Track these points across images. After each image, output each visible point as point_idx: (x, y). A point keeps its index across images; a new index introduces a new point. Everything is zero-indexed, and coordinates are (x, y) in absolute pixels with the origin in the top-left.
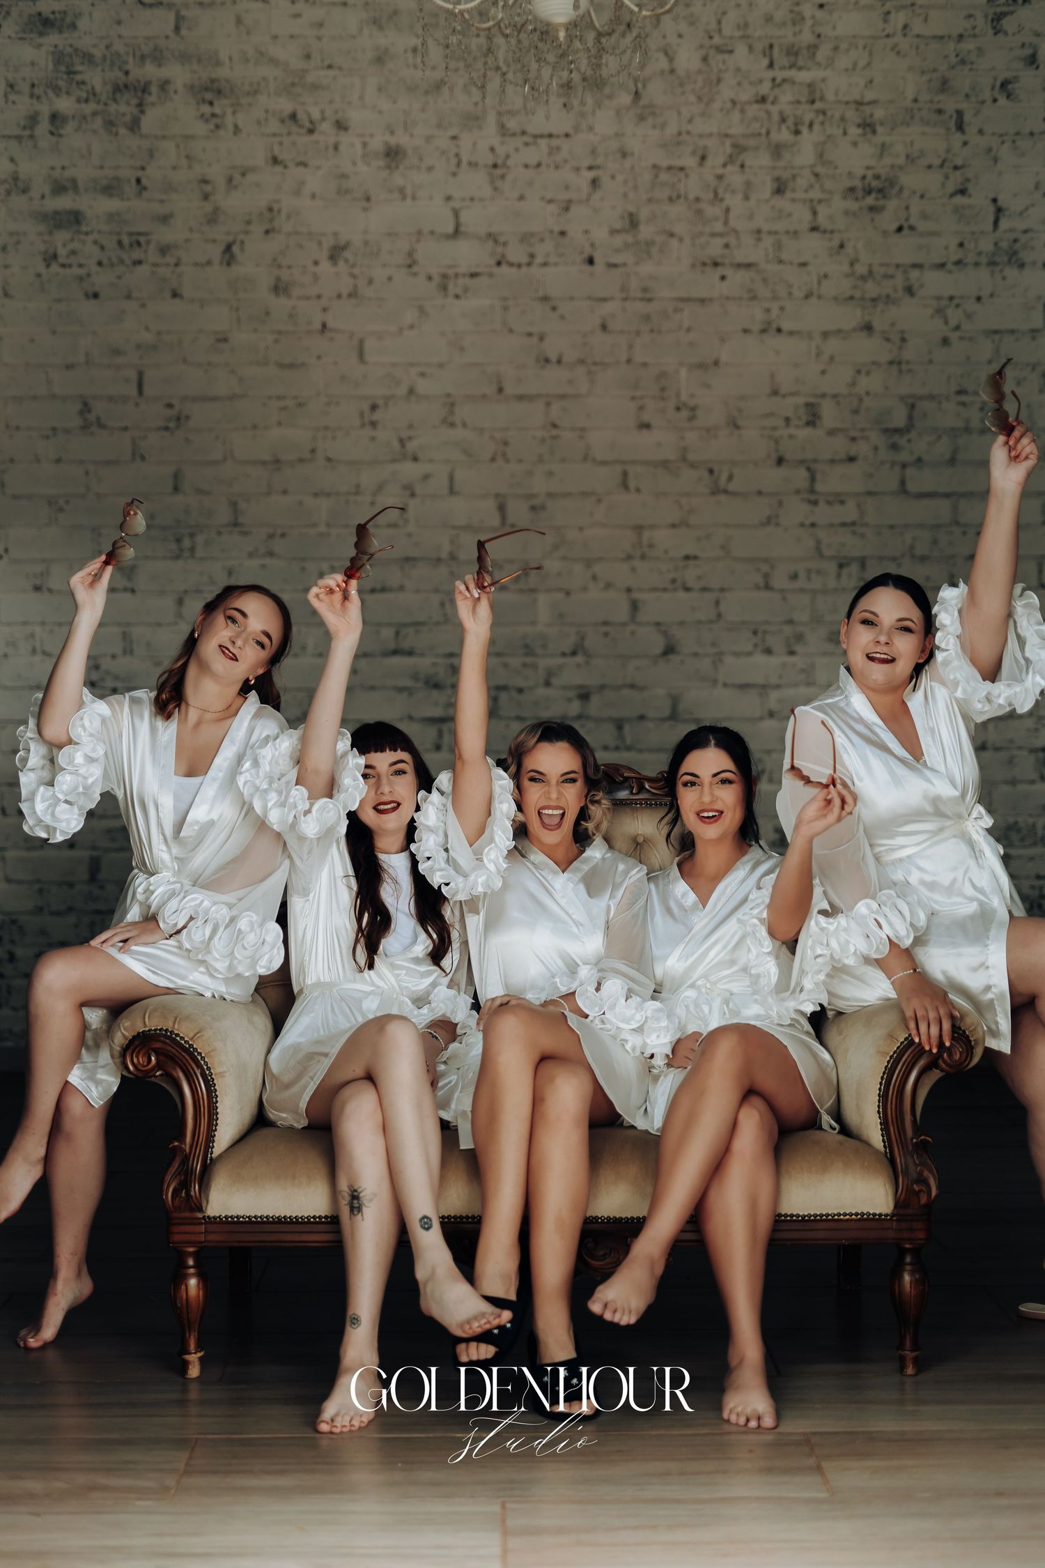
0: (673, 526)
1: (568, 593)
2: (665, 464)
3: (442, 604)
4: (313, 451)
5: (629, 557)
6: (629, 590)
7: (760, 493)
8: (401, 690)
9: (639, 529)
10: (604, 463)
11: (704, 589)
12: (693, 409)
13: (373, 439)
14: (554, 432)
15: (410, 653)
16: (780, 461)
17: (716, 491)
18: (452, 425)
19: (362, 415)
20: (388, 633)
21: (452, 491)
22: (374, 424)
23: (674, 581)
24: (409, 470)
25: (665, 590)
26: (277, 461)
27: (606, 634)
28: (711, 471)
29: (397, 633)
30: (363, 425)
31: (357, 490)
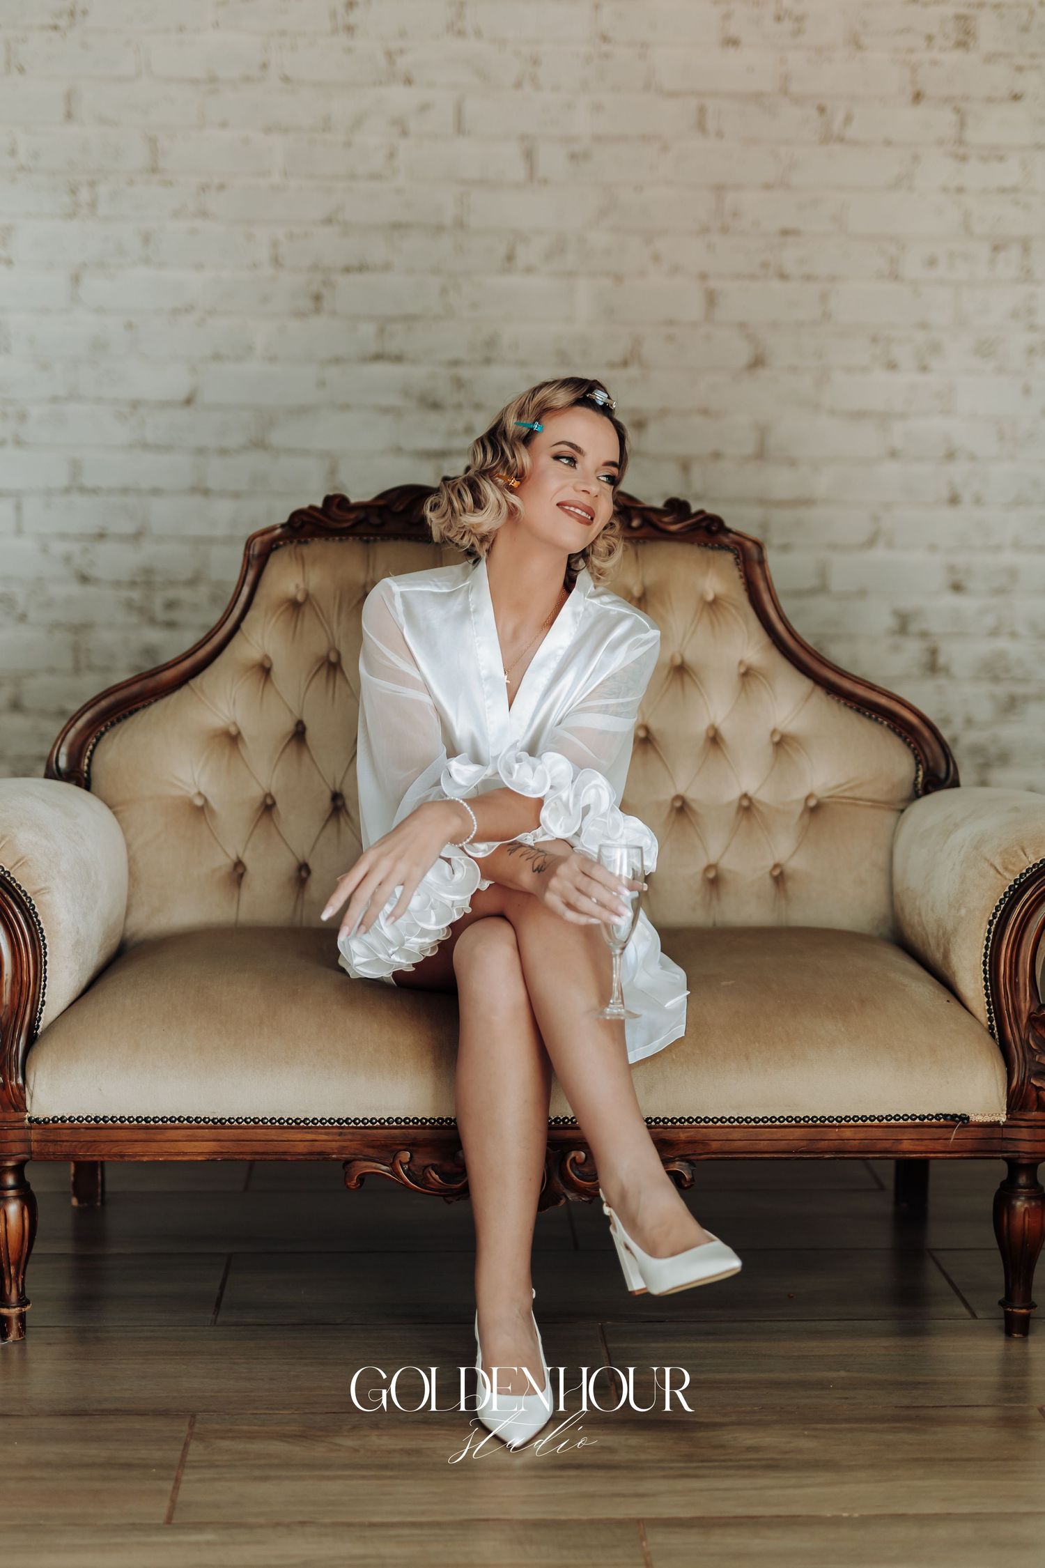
0: (768, 187)
1: (618, 278)
2: (757, 97)
3: (444, 291)
4: (264, 66)
5: (705, 230)
6: (703, 276)
7: (888, 143)
8: (386, 410)
9: (719, 189)
10: (672, 95)
11: (808, 278)
12: (800, 19)
13: (349, 51)
14: (605, 48)
15: (398, 359)
16: (918, 97)
17: (828, 138)
18: (461, 33)
19: (333, 15)
20: (368, 330)
21: (460, 128)
22: (350, 29)
23: (765, 265)
24: (400, 98)
25: (753, 277)
26: (213, 79)
27: (670, 338)
28: (822, 110)
29: (381, 331)
30: (335, 31)
31: (327, 125)
